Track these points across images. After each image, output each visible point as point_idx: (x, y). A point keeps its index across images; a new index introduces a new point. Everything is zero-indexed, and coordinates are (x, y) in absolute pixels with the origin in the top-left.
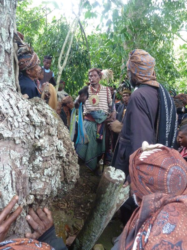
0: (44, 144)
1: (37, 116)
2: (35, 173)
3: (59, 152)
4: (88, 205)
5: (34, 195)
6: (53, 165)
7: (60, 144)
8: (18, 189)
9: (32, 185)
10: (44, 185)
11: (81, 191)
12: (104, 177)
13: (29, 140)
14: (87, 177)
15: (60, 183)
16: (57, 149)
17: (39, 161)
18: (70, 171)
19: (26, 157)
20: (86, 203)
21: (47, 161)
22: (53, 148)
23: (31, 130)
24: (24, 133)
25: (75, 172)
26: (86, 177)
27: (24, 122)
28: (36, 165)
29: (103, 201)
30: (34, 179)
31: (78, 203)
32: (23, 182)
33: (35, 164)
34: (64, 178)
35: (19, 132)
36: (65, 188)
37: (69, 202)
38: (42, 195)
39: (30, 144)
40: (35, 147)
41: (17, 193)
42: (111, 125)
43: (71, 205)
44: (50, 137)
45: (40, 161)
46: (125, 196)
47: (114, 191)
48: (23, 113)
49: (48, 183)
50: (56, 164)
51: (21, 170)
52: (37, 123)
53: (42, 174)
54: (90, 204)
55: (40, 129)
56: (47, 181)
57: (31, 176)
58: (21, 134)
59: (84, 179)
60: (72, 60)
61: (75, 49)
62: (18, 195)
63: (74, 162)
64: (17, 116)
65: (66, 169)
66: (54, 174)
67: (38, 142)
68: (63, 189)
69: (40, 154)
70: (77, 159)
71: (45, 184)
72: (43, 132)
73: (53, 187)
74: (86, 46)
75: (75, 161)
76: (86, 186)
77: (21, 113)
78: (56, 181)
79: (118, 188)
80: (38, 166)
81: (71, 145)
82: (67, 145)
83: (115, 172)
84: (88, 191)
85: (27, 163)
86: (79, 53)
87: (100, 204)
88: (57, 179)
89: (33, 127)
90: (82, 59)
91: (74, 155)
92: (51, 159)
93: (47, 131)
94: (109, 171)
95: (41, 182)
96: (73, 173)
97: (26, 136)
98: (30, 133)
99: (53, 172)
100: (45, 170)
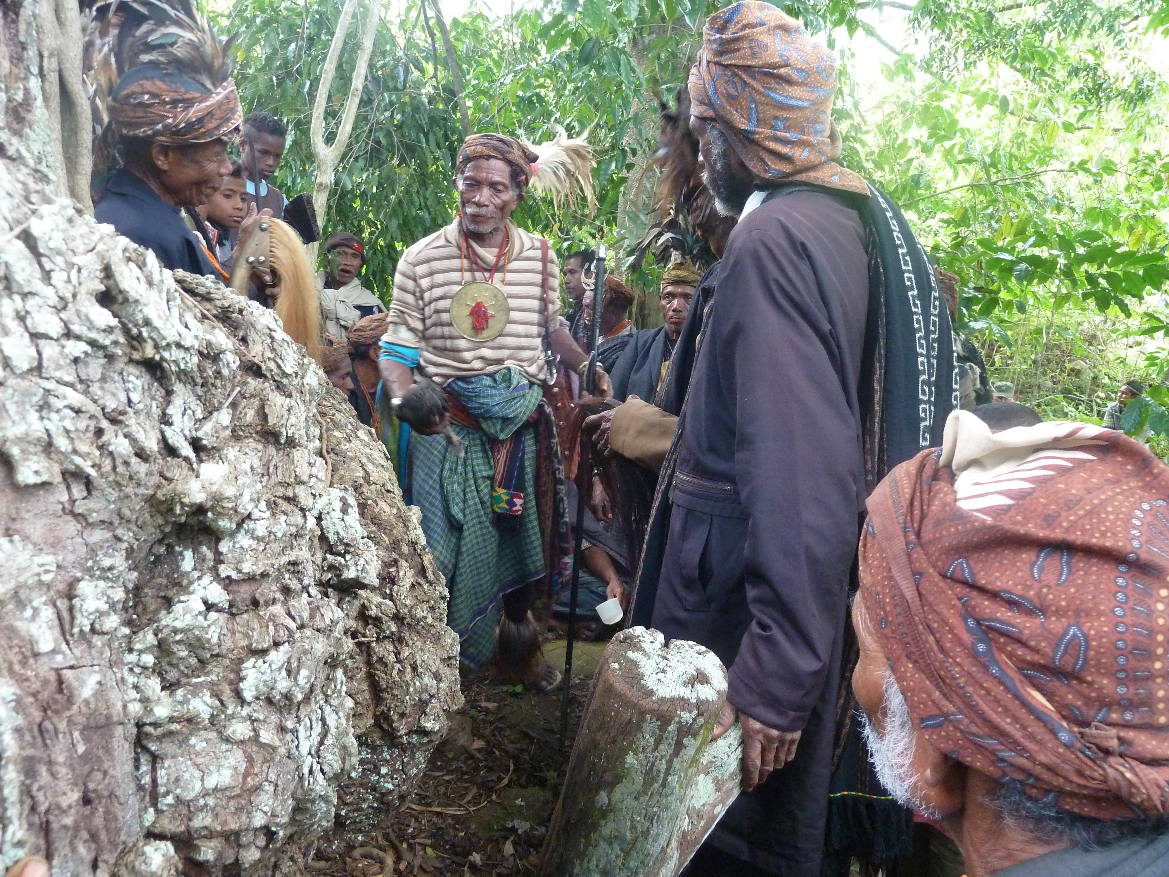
0: (230, 491)
1: (175, 311)
2: (180, 693)
3: (339, 554)
4: (508, 848)
5: (173, 838)
6: (302, 627)
7: (338, 505)
8: (42, 808)
9: (161, 773)
10: (243, 766)
11: (466, 781)
12: (609, 690)
13: (119, 461)
14: (491, 705)
15: (352, 742)
16: (323, 538)
17: (203, 608)
18: (409, 670)
19: (102, 584)
20: (497, 842)
21: (255, 603)
22: (292, 520)
23: (135, 397)
24: (78, 412)
25: (437, 677)
26: (483, 704)
27: (78, 338)
28: (178, 637)
29: (608, 828)
30: (170, 734)
31: (453, 846)
32: (85, 758)
33: (176, 631)
34: (375, 716)
35: (44, 407)
36: (384, 770)
37: (405, 845)
38: (237, 834)
39: (130, 490)
40: (171, 510)
41: (34, 839)
42: (604, 425)
43: (417, 862)
44: (271, 450)
45: (209, 607)
46: (718, 785)
47: (670, 762)
48: (69, 281)
49: (274, 749)
50: (321, 625)
51: (68, 674)
52: (176, 354)
53: (227, 692)
54: (515, 844)
55: (199, 398)
56: (267, 736)
57: (149, 711)
58: (54, 416)
59: (472, 717)
60: (381, 136)
61: (391, 84)
62: (49, 857)
63: (430, 620)
64: (25, 296)
65: (380, 660)
66: (311, 691)
67: (186, 480)
68: (374, 778)
69: (212, 563)
70: (443, 598)
71: (250, 760)
72: (224, 417)
73: (306, 771)
74: (446, 66)
75: (432, 608)
76: (488, 751)
77: (58, 278)
78: (324, 736)
79: (691, 744)
80: (198, 639)
81: (405, 522)
82: (379, 525)
83: (664, 658)
84: (500, 779)
85: (112, 622)
86: (412, 98)
87: (588, 844)
88: (331, 720)
89: (147, 378)
90: (431, 128)
91: (426, 577)
92: (286, 591)
93: (250, 415)
94: (632, 655)
95: (224, 747)
96: (428, 680)
97: (99, 432)
98: (123, 413)
99: (304, 673)
100: (249, 664)
